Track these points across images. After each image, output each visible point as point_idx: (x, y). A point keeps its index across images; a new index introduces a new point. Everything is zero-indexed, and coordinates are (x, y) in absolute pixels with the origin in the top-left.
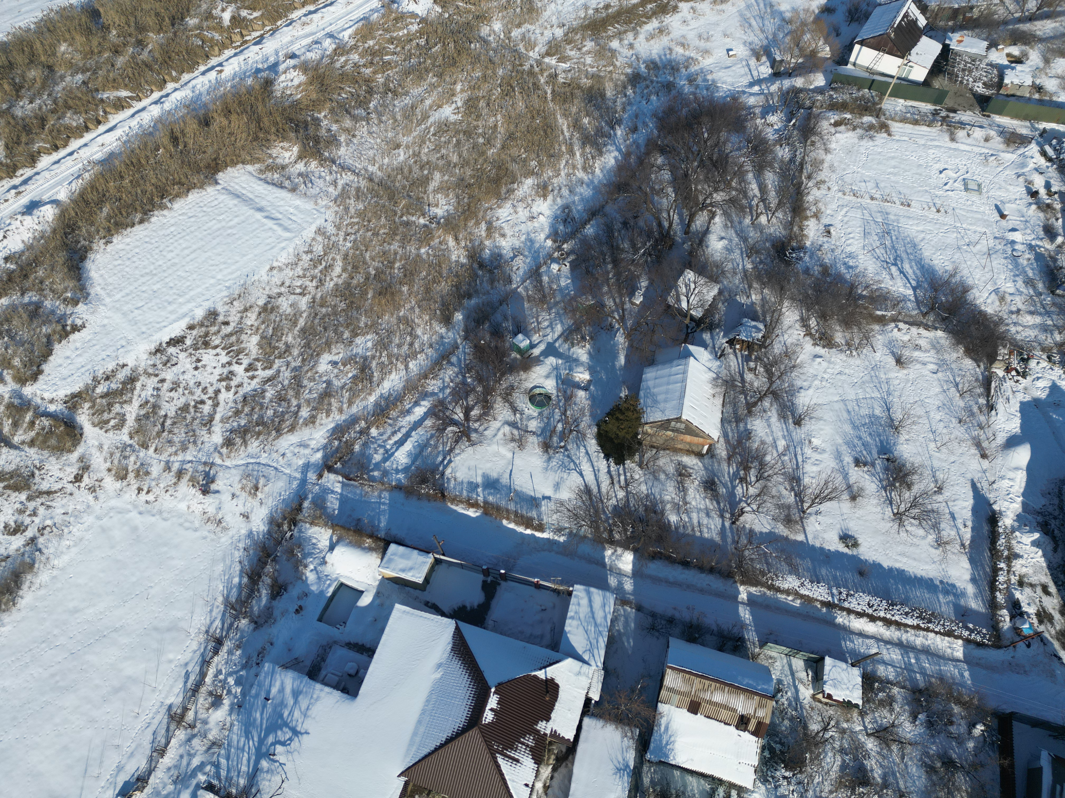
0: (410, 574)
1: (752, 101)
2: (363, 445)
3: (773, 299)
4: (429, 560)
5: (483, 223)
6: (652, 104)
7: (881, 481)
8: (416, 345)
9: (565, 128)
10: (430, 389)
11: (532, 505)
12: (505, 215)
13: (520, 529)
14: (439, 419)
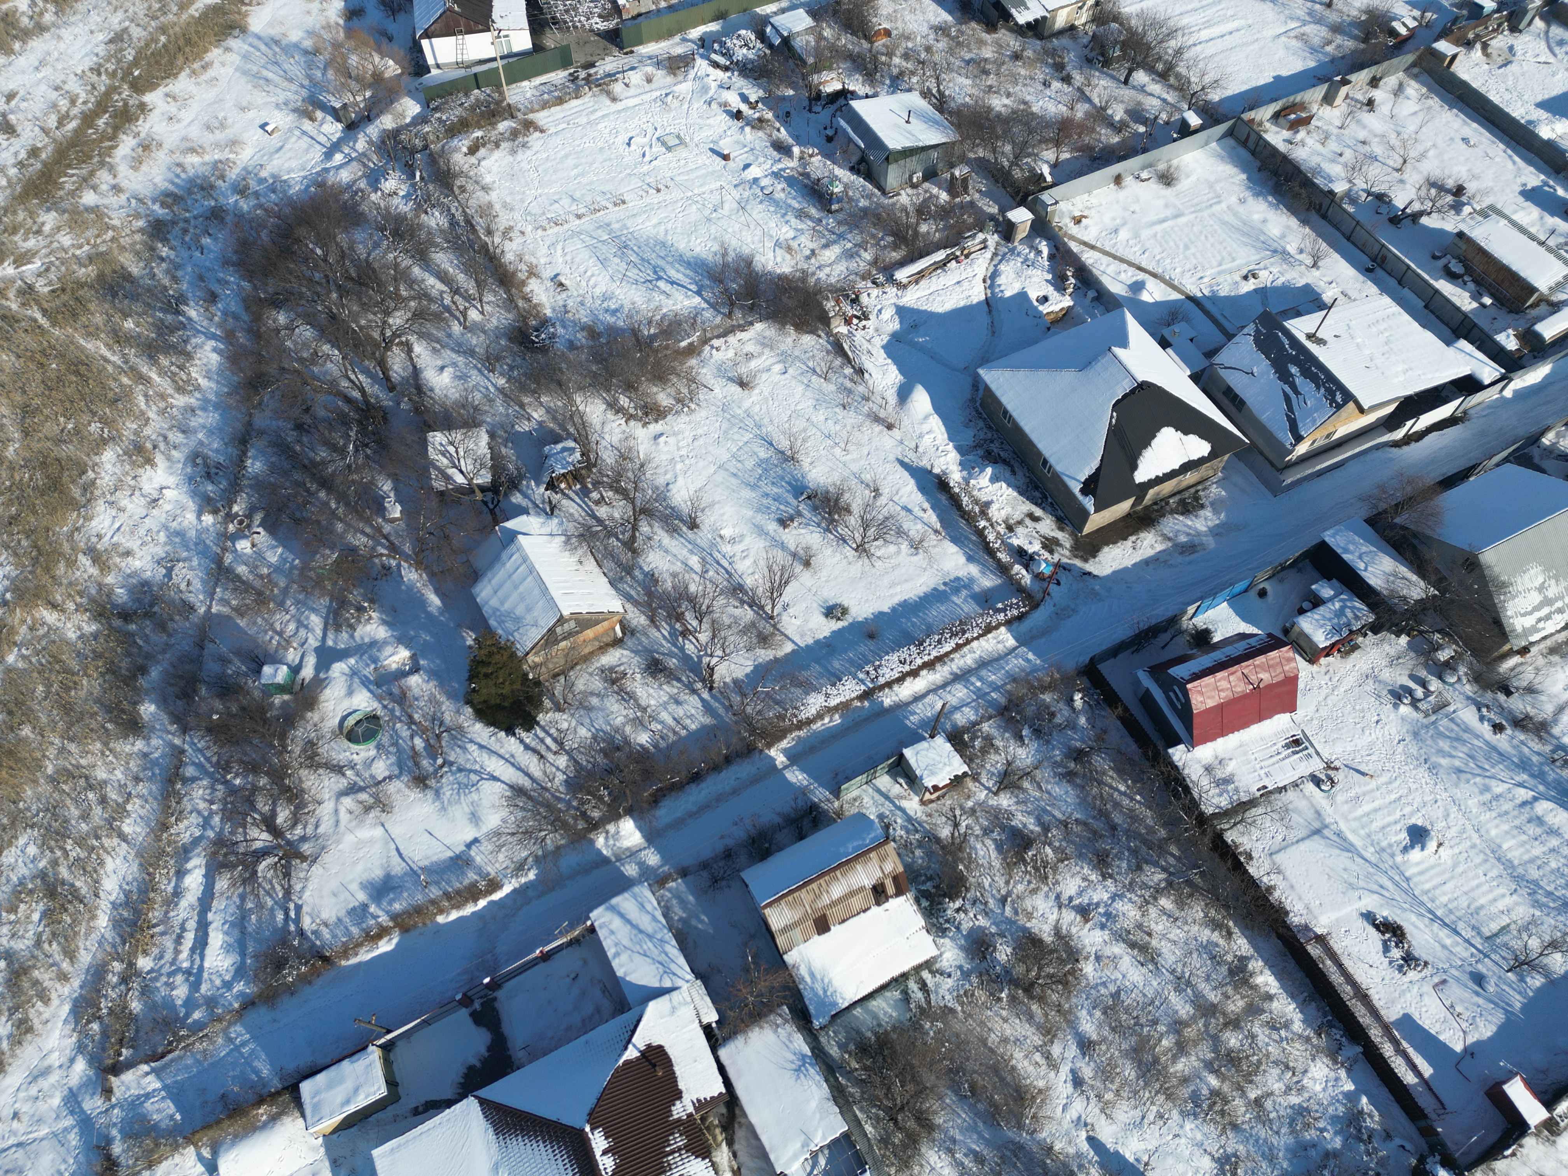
0: (361, 1096)
1: (345, 176)
2: (143, 993)
3: (559, 403)
4: (374, 1054)
5: (81, 557)
6: (210, 251)
7: (819, 525)
8: (113, 795)
9: (104, 351)
10: (186, 838)
11: (460, 868)
12: (107, 523)
13: (469, 910)
14: (234, 866)
